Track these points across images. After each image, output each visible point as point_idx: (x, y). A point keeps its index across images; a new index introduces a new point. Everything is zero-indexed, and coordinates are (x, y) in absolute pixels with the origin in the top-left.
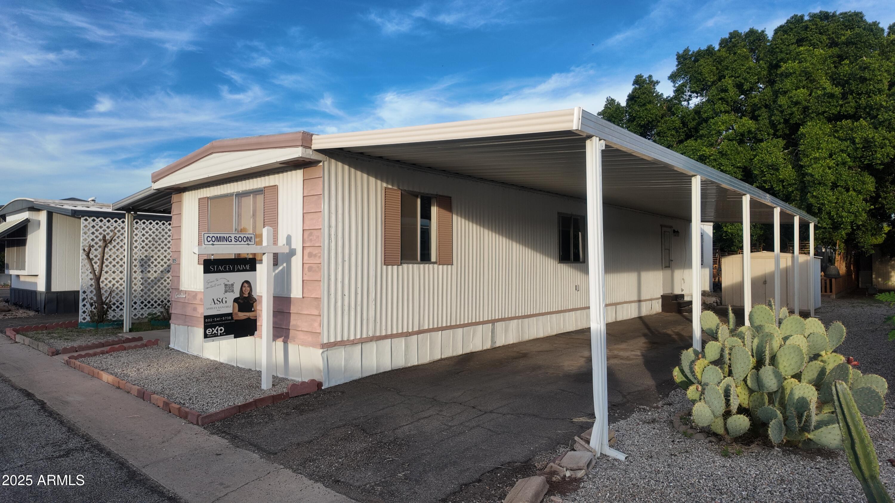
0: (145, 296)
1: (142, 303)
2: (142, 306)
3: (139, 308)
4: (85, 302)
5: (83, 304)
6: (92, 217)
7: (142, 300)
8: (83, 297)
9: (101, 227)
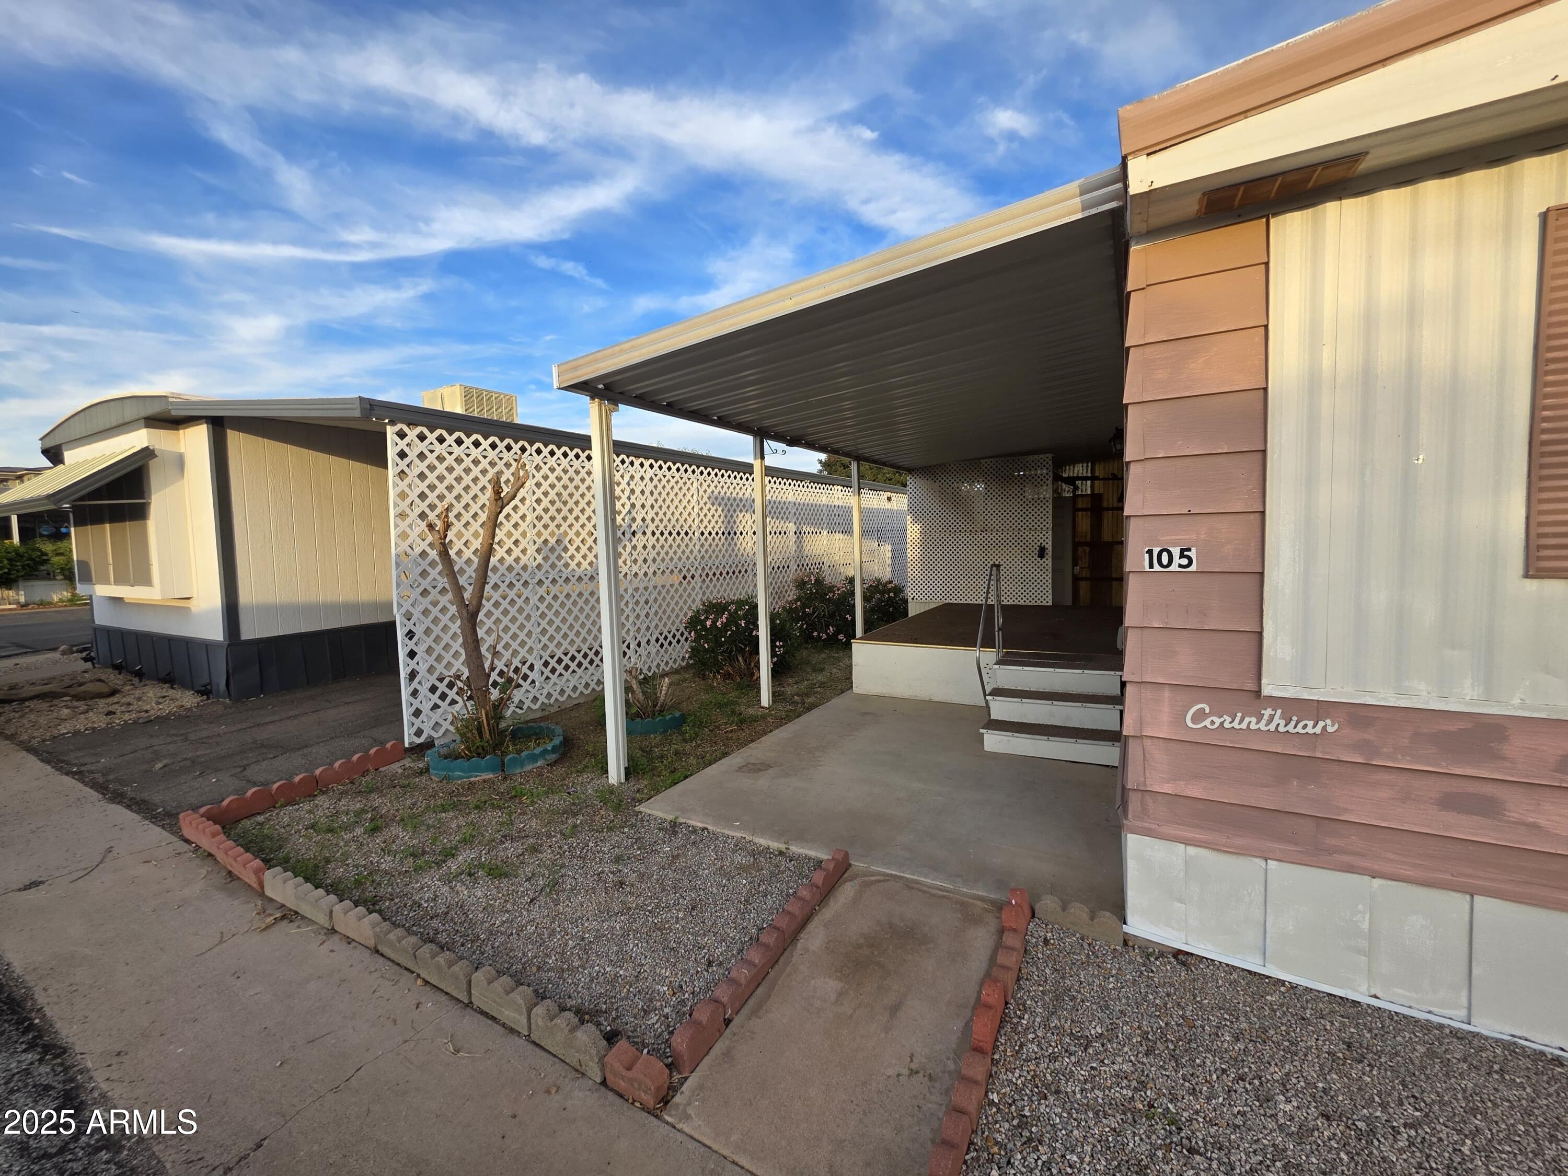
0: (552, 646)
1: (546, 664)
2: (547, 672)
3: (539, 681)
4: (415, 684)
5: (411, 689)
6: (417, 425)
7: (546, 657)
8: (409, 670)
9: (441, 459)
